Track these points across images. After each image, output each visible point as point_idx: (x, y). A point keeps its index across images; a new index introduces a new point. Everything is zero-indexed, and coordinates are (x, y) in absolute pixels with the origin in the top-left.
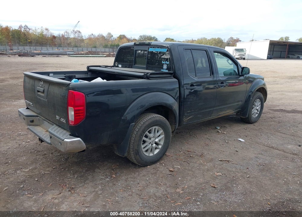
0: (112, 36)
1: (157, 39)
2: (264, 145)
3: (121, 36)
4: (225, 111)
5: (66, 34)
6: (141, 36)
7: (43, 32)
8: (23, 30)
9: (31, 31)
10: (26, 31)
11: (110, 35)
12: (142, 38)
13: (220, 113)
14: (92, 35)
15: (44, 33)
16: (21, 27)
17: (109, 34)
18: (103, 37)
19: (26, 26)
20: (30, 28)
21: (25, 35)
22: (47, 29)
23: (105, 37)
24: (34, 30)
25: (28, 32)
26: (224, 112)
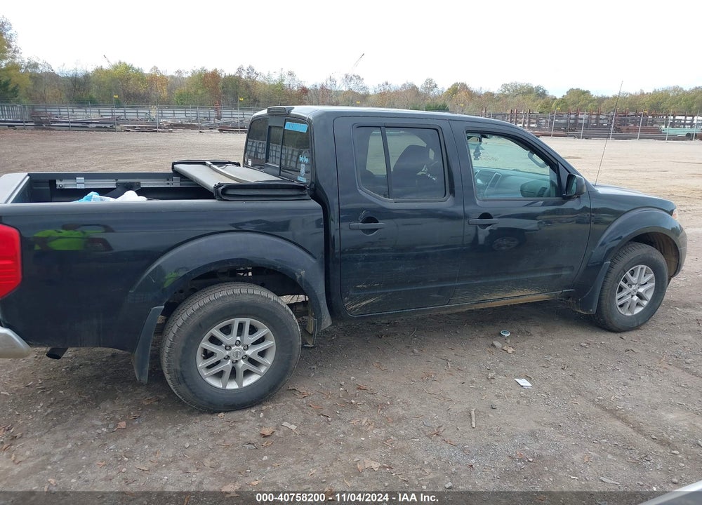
0: (436, 86)
1: (545, 91)
2: (594, 401)
3: (456, 85)
4: (506, 291)
5: (329, 82)
6: (505, 86)
7: (283, 80)
8: (244, 76)
9: (259, 79)
10: (249, 77)
11: (431, 85)
12: (508, 90)
13: (486, 297)
14: (387, 84)
15: (285, 83)
16: (240, 70)
17: (429, 81)
18: (414, 89)
19: (250, 67)
20: (258, 72)
21: (248, 87)
22: (291, 74)
23: (418, 89)
24: (266, 75)
25: (254, 81)
26: (501, 295)
